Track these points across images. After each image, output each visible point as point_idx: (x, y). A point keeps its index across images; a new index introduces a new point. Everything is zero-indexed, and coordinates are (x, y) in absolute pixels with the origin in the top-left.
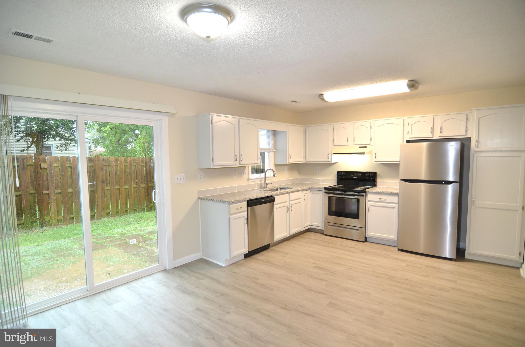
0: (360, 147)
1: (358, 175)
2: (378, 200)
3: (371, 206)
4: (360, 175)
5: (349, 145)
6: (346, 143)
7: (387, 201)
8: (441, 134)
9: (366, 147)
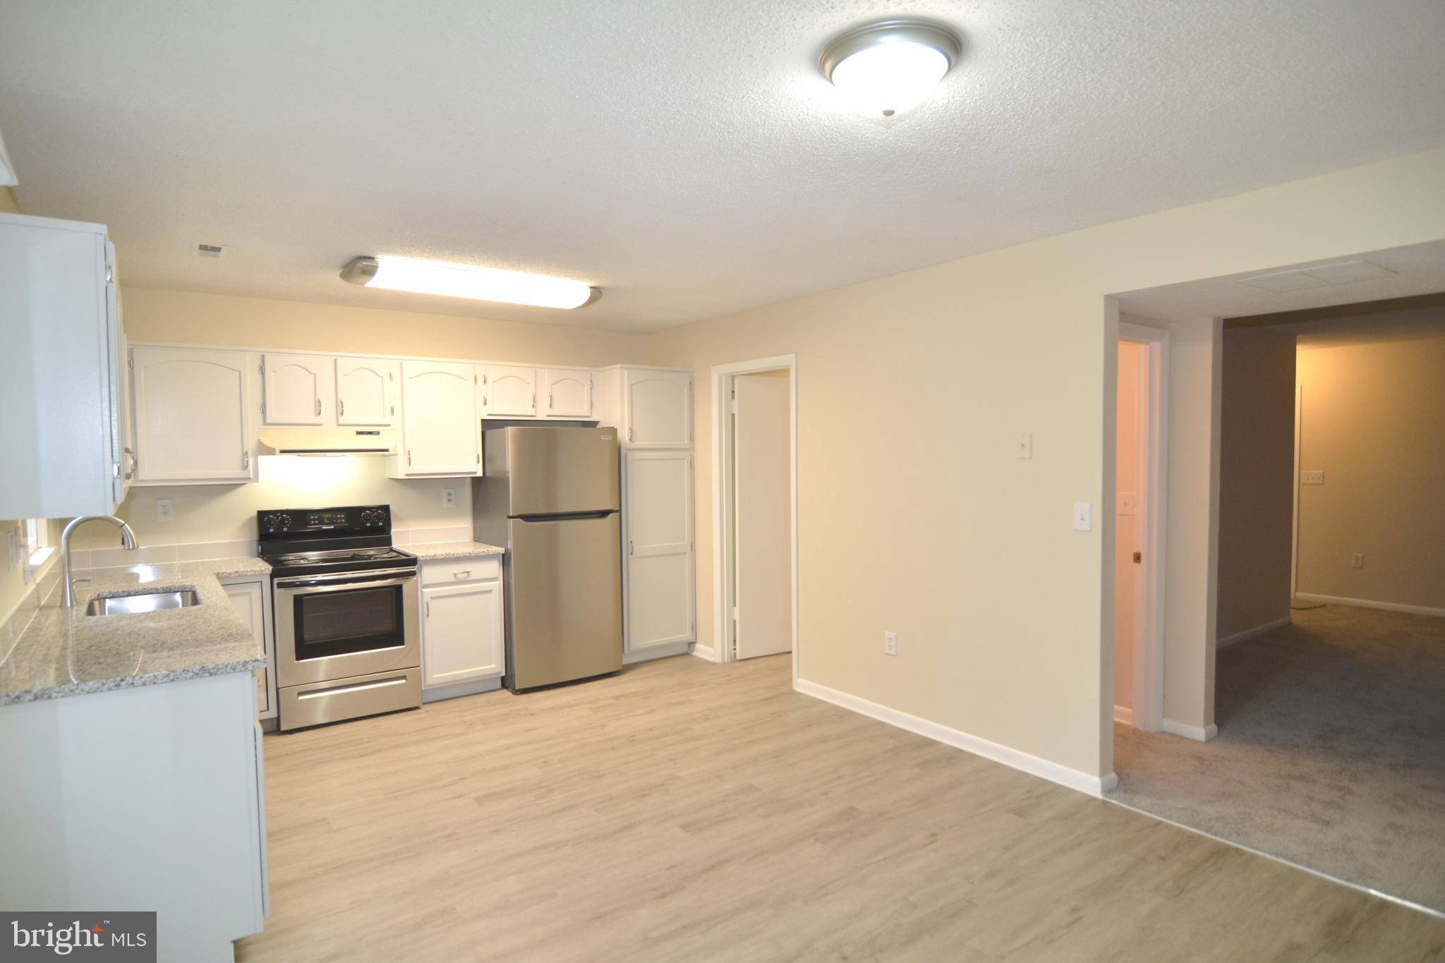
0: (359, 433)
1: (337, 519)
2: (452, 579)
3: (432, 598)
4: (341, 518)
5: (321, 425)
6: (312, 418)
7: (473, 576)
8: (550, 409)
9: (378, 433)
